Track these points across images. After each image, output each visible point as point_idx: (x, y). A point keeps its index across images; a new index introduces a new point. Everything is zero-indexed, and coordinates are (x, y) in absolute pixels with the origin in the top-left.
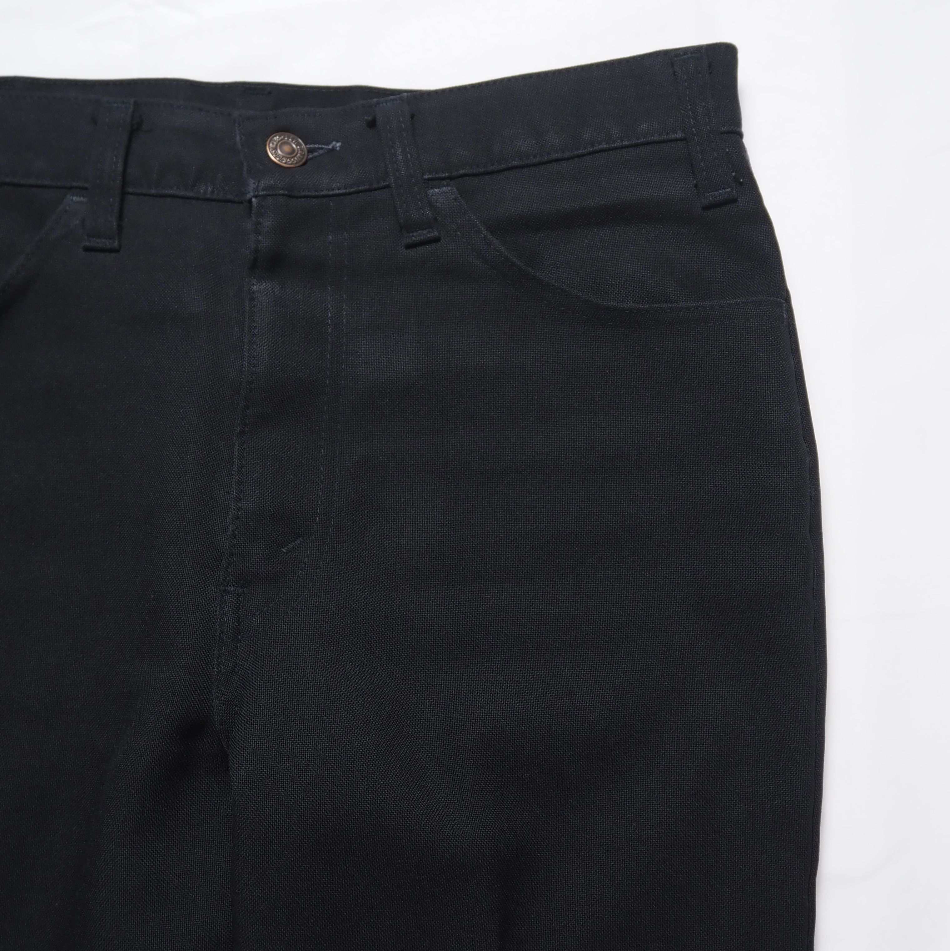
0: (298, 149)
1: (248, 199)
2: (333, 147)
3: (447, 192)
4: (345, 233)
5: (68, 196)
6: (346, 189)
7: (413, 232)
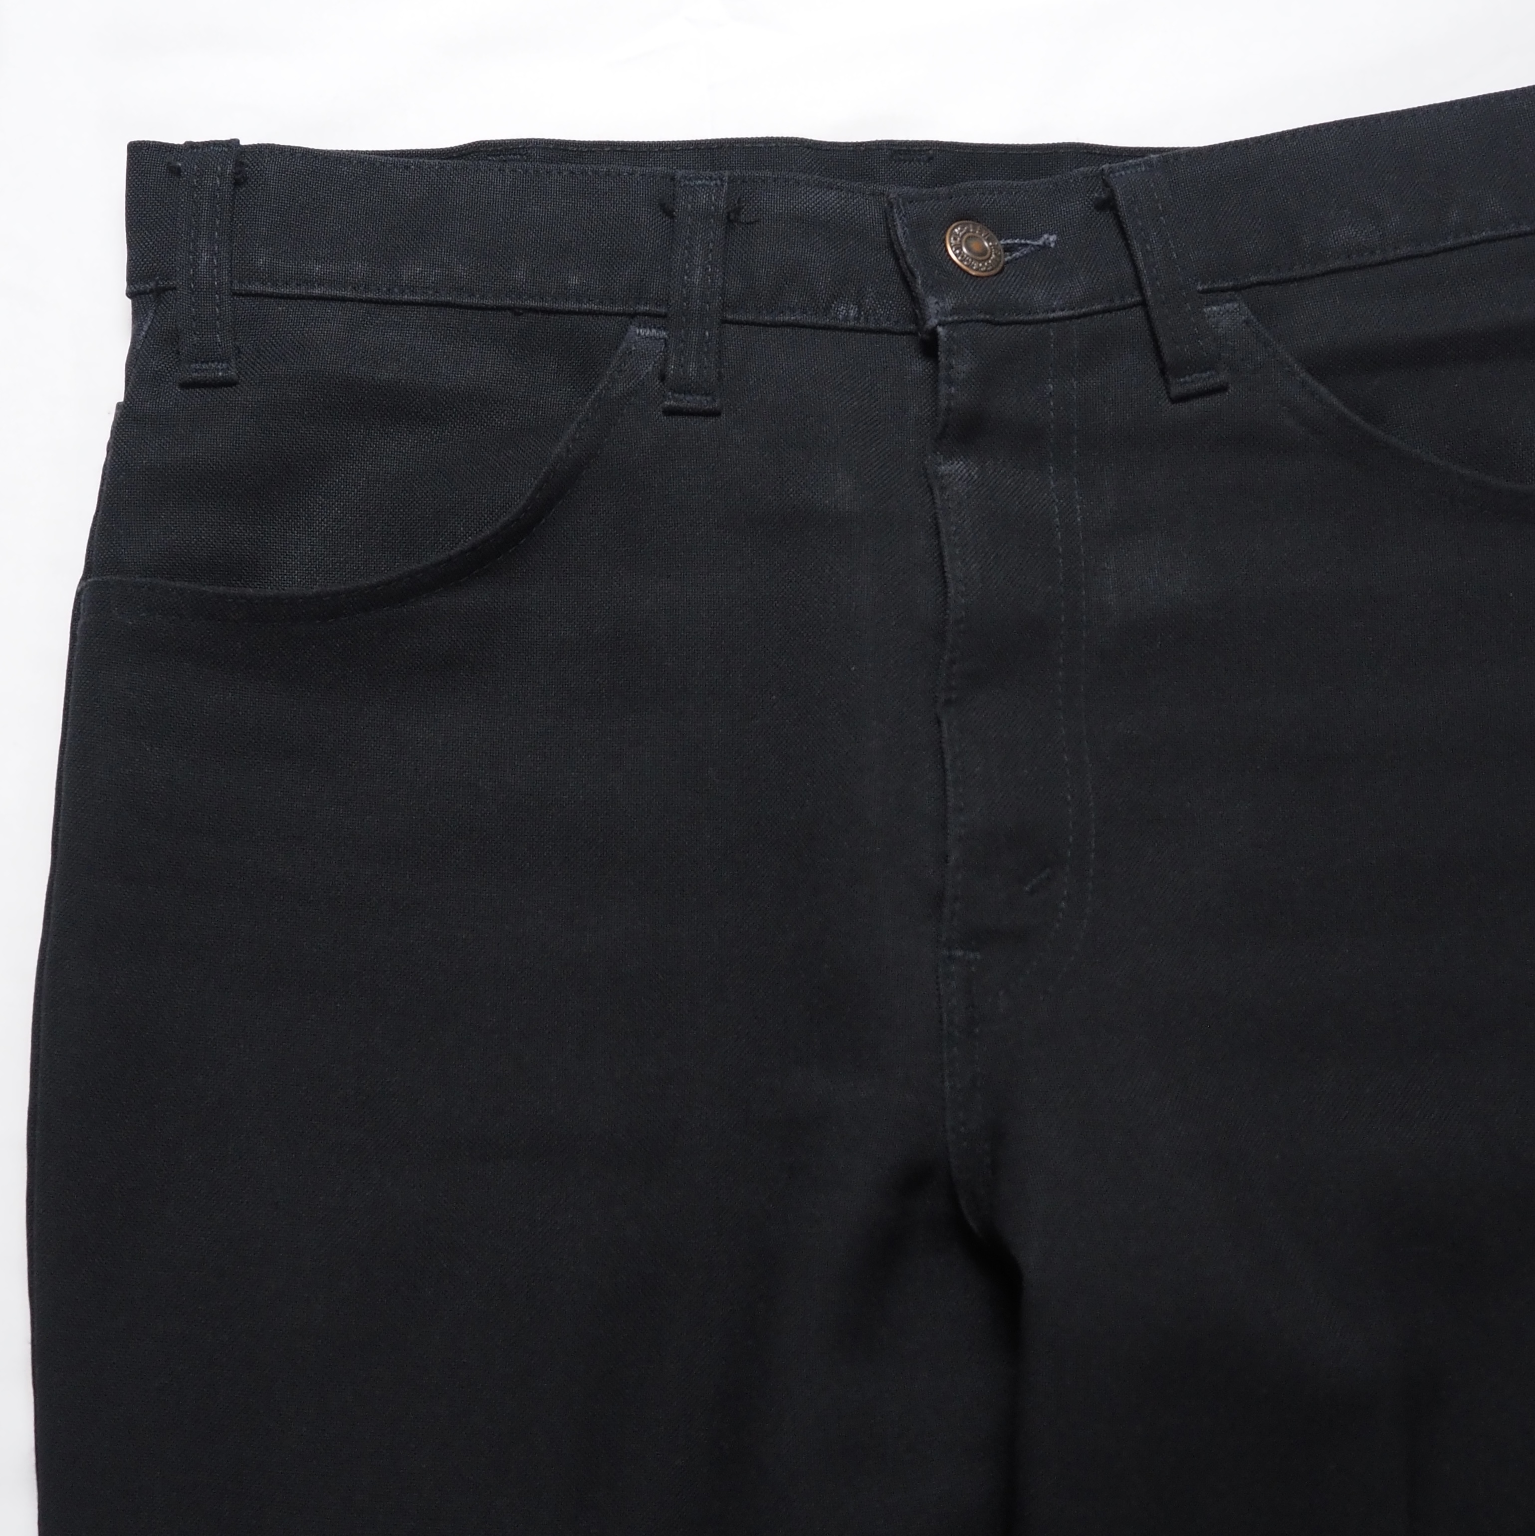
0: (990, 246)
1: (930, 328)
2: (1044, 243)
3: (1233, 312)
4: (1073, 379)
5: (632, 328)
6: (1073, 309)
7: (1184, 377)
